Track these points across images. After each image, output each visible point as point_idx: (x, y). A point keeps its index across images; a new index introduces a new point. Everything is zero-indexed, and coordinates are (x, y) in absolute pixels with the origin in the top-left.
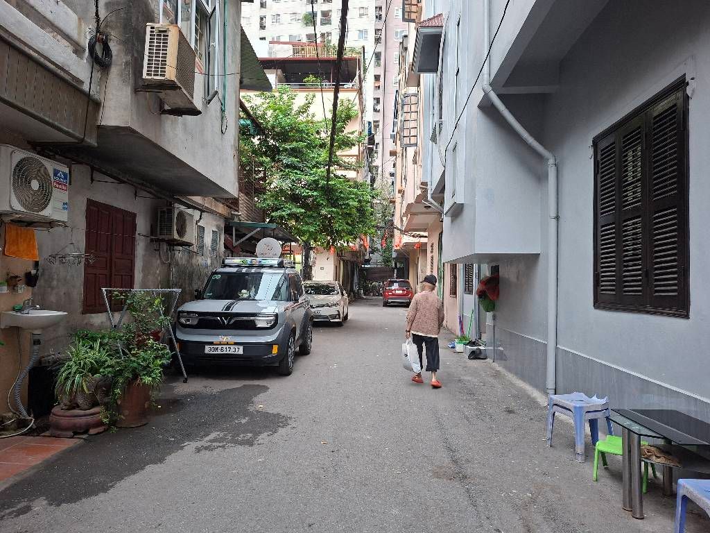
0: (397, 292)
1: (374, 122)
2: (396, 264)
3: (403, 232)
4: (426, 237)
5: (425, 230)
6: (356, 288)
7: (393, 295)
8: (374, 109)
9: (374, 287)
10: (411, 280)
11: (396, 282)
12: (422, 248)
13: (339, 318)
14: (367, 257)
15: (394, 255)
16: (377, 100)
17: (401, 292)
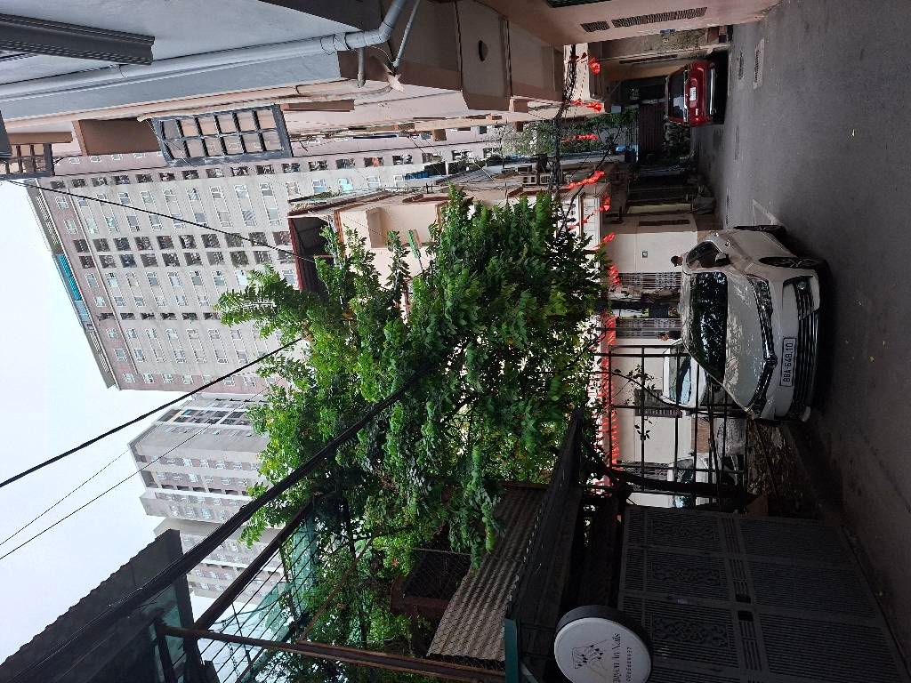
0: (693, 98)
1: (424, 161)
2: (634, 103)
3: (565, 101)
4: (574, 48)
5: (559, 55)
6: (676, 170)
7: (699, 106)
8: (407, 163)
9: (673, 137)
10: (669, 70)
11: (671, 102)
12: (600, 51)
13: (806, 279)
14: (622, 158)
15: (617, 109)
16: (396, 159)
17: (693, 90)
